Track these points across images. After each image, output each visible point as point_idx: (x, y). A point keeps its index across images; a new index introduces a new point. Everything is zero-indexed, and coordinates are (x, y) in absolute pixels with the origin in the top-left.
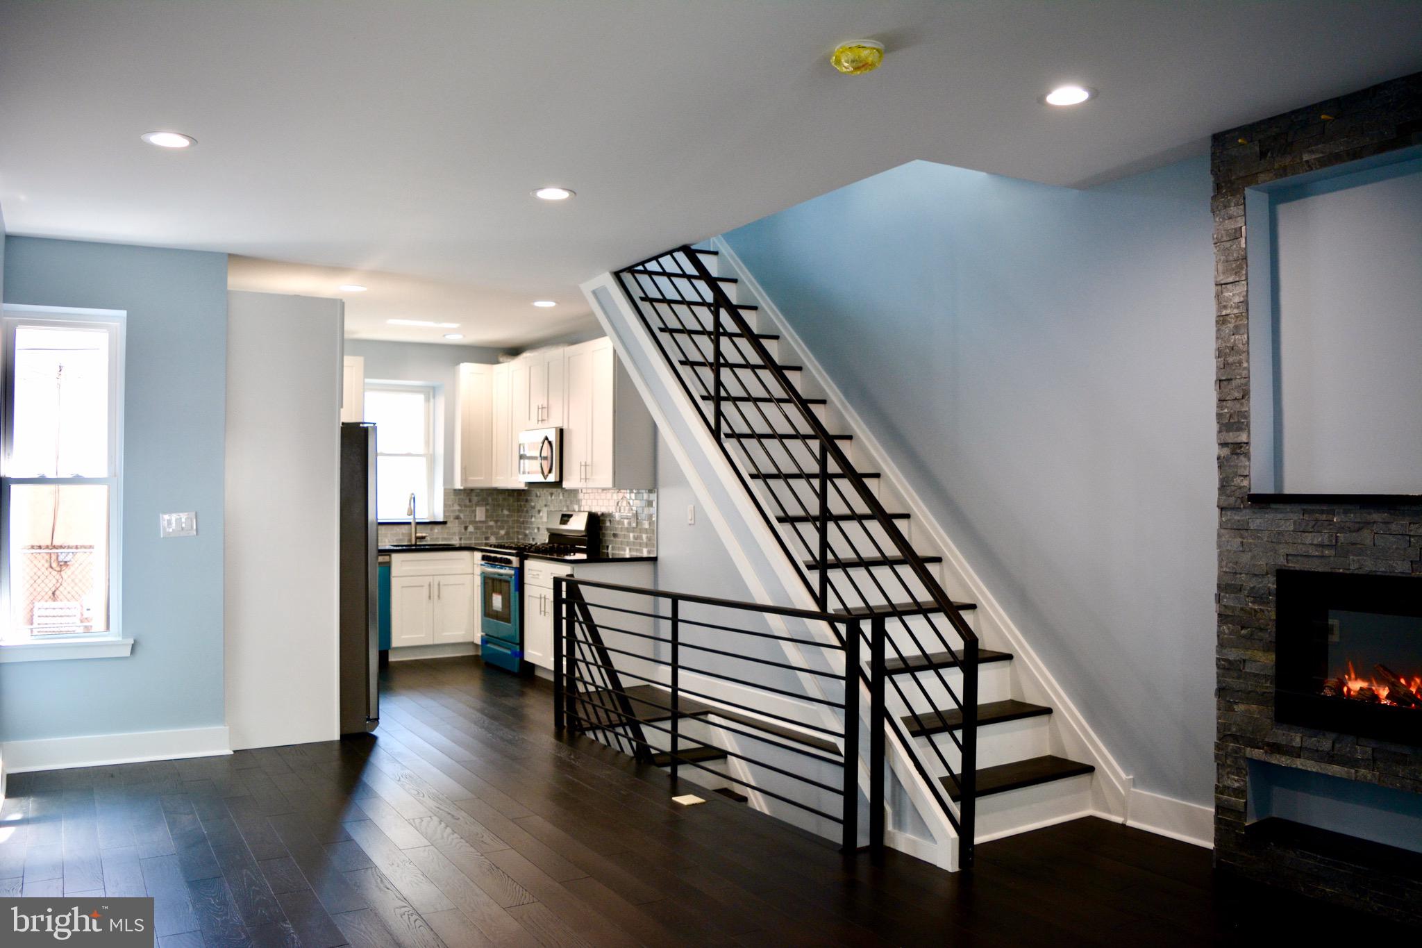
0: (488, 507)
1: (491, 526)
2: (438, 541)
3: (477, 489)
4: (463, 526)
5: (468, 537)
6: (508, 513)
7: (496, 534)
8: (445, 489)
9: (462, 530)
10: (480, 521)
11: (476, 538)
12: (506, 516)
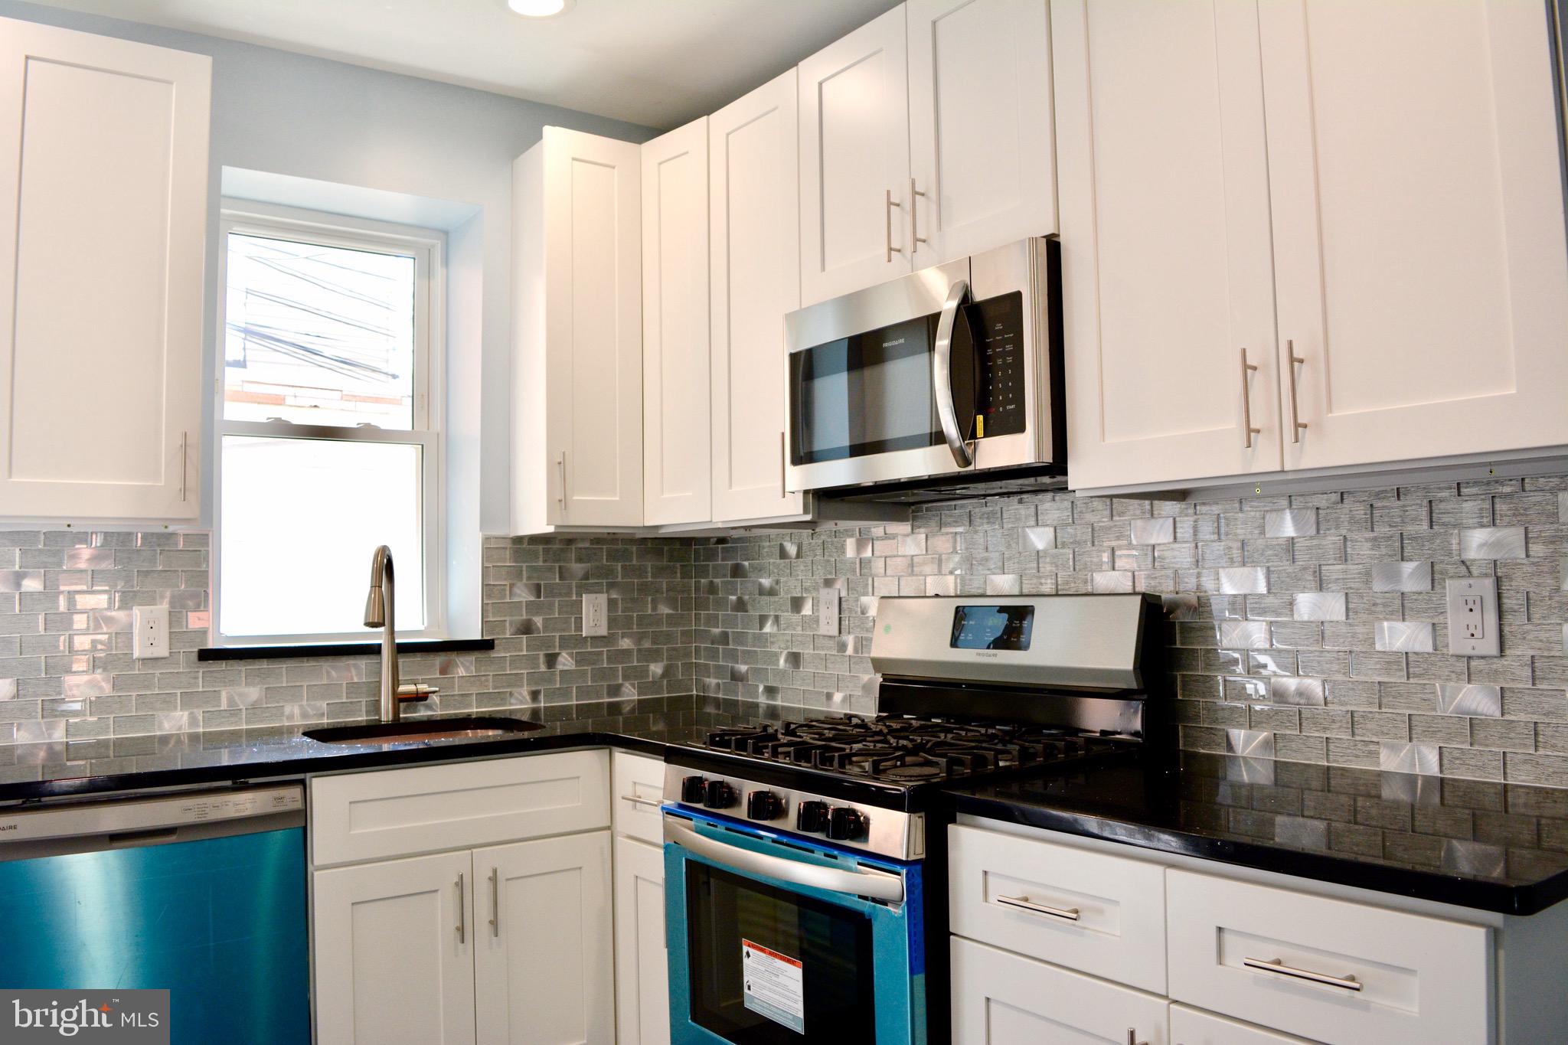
3: (583, 540)
4: (541, 654)
5: (559, 689)
6: (671, 612)
7: (637, 674)
8: (486, 539)
9: (538, 667)
10: (593, 638)
11: (582, 692)
12: (664, 620)
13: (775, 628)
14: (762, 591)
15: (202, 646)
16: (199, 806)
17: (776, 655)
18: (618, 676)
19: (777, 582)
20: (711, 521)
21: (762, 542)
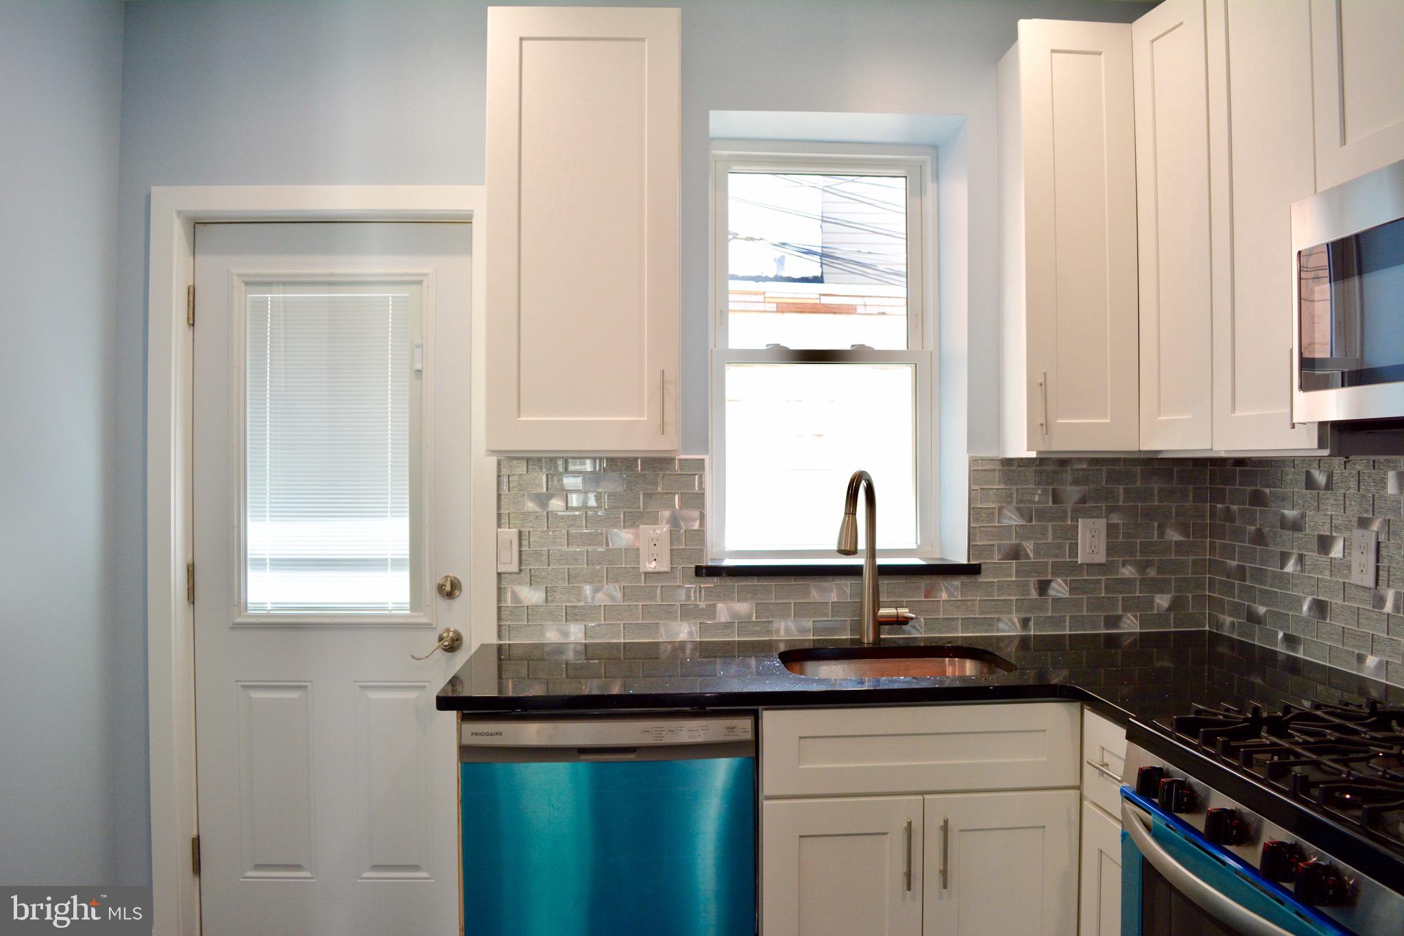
0: (1116, 519)
1: (1128, 582)
2: (956, 630)
3: (1080, 460)
4: (1032, 581)
5: (1050, 617)
6: (1181, 538)
7: (1141, 606)
8: (973, 461)
9: (1029, 594)
10: (1089, 565)
11: (1076, 621)
12: (1173, 548)
13: (1299, 568)
14: (1284, 524)
15: (699, 562)
16: (656, 729)
17: (1300, 602)
18: (1118, 607)
19: (1303, 516)
20: (1212, 449)
21: (1285, 467)
